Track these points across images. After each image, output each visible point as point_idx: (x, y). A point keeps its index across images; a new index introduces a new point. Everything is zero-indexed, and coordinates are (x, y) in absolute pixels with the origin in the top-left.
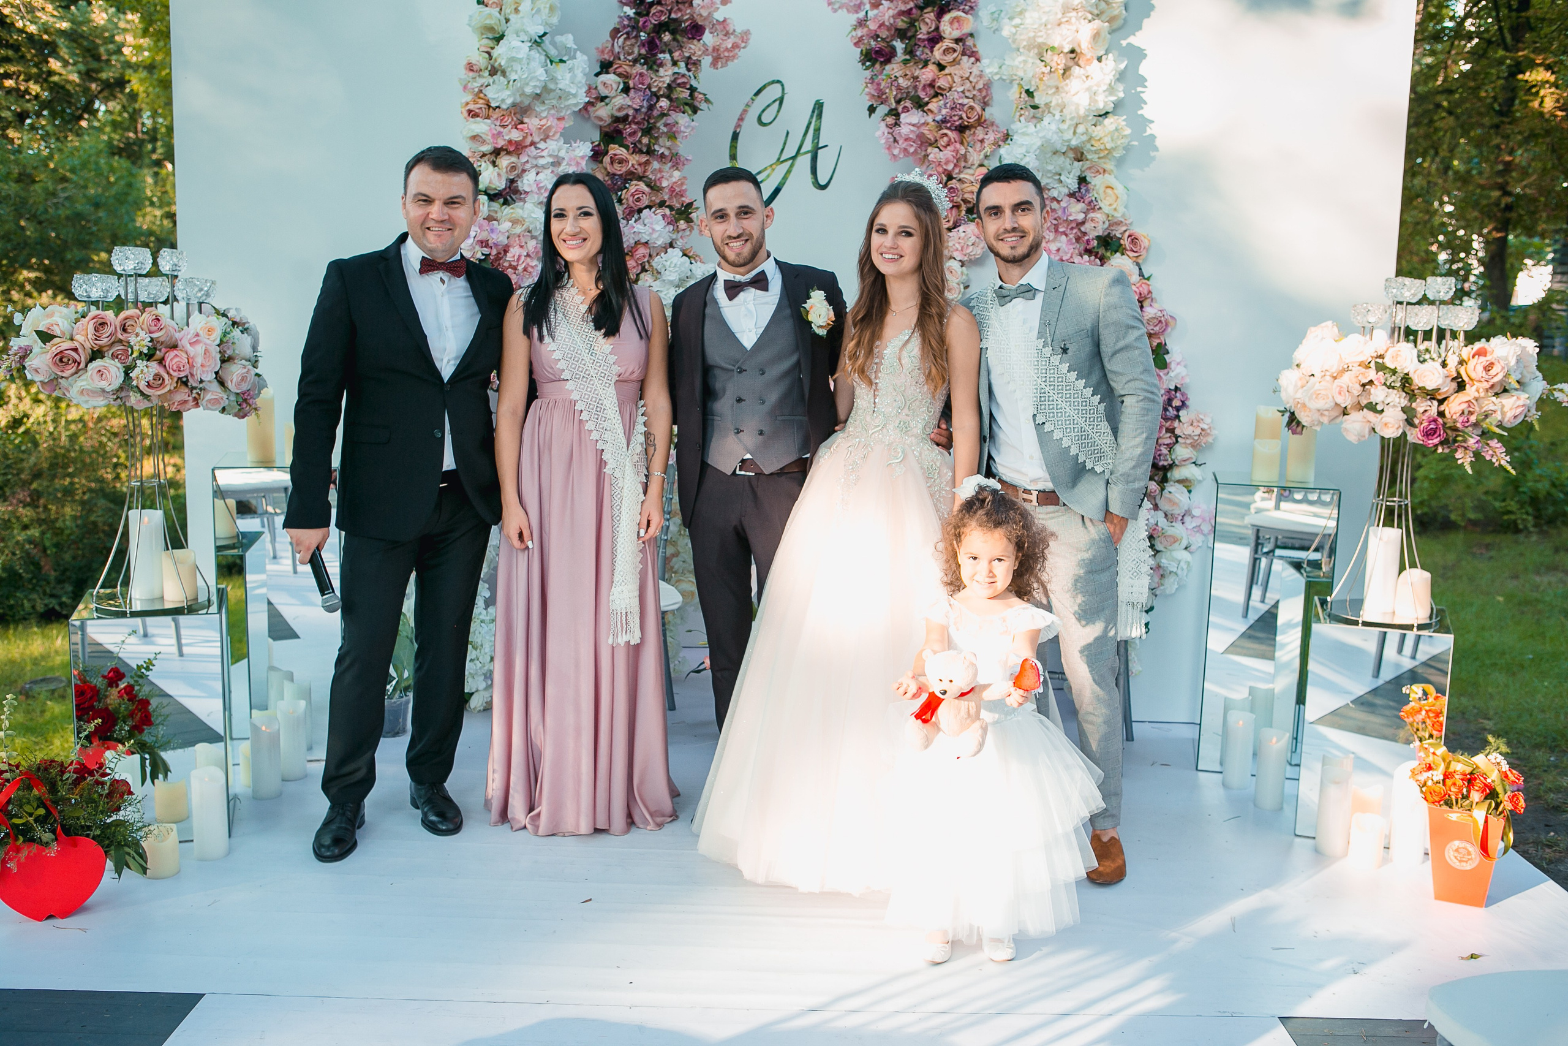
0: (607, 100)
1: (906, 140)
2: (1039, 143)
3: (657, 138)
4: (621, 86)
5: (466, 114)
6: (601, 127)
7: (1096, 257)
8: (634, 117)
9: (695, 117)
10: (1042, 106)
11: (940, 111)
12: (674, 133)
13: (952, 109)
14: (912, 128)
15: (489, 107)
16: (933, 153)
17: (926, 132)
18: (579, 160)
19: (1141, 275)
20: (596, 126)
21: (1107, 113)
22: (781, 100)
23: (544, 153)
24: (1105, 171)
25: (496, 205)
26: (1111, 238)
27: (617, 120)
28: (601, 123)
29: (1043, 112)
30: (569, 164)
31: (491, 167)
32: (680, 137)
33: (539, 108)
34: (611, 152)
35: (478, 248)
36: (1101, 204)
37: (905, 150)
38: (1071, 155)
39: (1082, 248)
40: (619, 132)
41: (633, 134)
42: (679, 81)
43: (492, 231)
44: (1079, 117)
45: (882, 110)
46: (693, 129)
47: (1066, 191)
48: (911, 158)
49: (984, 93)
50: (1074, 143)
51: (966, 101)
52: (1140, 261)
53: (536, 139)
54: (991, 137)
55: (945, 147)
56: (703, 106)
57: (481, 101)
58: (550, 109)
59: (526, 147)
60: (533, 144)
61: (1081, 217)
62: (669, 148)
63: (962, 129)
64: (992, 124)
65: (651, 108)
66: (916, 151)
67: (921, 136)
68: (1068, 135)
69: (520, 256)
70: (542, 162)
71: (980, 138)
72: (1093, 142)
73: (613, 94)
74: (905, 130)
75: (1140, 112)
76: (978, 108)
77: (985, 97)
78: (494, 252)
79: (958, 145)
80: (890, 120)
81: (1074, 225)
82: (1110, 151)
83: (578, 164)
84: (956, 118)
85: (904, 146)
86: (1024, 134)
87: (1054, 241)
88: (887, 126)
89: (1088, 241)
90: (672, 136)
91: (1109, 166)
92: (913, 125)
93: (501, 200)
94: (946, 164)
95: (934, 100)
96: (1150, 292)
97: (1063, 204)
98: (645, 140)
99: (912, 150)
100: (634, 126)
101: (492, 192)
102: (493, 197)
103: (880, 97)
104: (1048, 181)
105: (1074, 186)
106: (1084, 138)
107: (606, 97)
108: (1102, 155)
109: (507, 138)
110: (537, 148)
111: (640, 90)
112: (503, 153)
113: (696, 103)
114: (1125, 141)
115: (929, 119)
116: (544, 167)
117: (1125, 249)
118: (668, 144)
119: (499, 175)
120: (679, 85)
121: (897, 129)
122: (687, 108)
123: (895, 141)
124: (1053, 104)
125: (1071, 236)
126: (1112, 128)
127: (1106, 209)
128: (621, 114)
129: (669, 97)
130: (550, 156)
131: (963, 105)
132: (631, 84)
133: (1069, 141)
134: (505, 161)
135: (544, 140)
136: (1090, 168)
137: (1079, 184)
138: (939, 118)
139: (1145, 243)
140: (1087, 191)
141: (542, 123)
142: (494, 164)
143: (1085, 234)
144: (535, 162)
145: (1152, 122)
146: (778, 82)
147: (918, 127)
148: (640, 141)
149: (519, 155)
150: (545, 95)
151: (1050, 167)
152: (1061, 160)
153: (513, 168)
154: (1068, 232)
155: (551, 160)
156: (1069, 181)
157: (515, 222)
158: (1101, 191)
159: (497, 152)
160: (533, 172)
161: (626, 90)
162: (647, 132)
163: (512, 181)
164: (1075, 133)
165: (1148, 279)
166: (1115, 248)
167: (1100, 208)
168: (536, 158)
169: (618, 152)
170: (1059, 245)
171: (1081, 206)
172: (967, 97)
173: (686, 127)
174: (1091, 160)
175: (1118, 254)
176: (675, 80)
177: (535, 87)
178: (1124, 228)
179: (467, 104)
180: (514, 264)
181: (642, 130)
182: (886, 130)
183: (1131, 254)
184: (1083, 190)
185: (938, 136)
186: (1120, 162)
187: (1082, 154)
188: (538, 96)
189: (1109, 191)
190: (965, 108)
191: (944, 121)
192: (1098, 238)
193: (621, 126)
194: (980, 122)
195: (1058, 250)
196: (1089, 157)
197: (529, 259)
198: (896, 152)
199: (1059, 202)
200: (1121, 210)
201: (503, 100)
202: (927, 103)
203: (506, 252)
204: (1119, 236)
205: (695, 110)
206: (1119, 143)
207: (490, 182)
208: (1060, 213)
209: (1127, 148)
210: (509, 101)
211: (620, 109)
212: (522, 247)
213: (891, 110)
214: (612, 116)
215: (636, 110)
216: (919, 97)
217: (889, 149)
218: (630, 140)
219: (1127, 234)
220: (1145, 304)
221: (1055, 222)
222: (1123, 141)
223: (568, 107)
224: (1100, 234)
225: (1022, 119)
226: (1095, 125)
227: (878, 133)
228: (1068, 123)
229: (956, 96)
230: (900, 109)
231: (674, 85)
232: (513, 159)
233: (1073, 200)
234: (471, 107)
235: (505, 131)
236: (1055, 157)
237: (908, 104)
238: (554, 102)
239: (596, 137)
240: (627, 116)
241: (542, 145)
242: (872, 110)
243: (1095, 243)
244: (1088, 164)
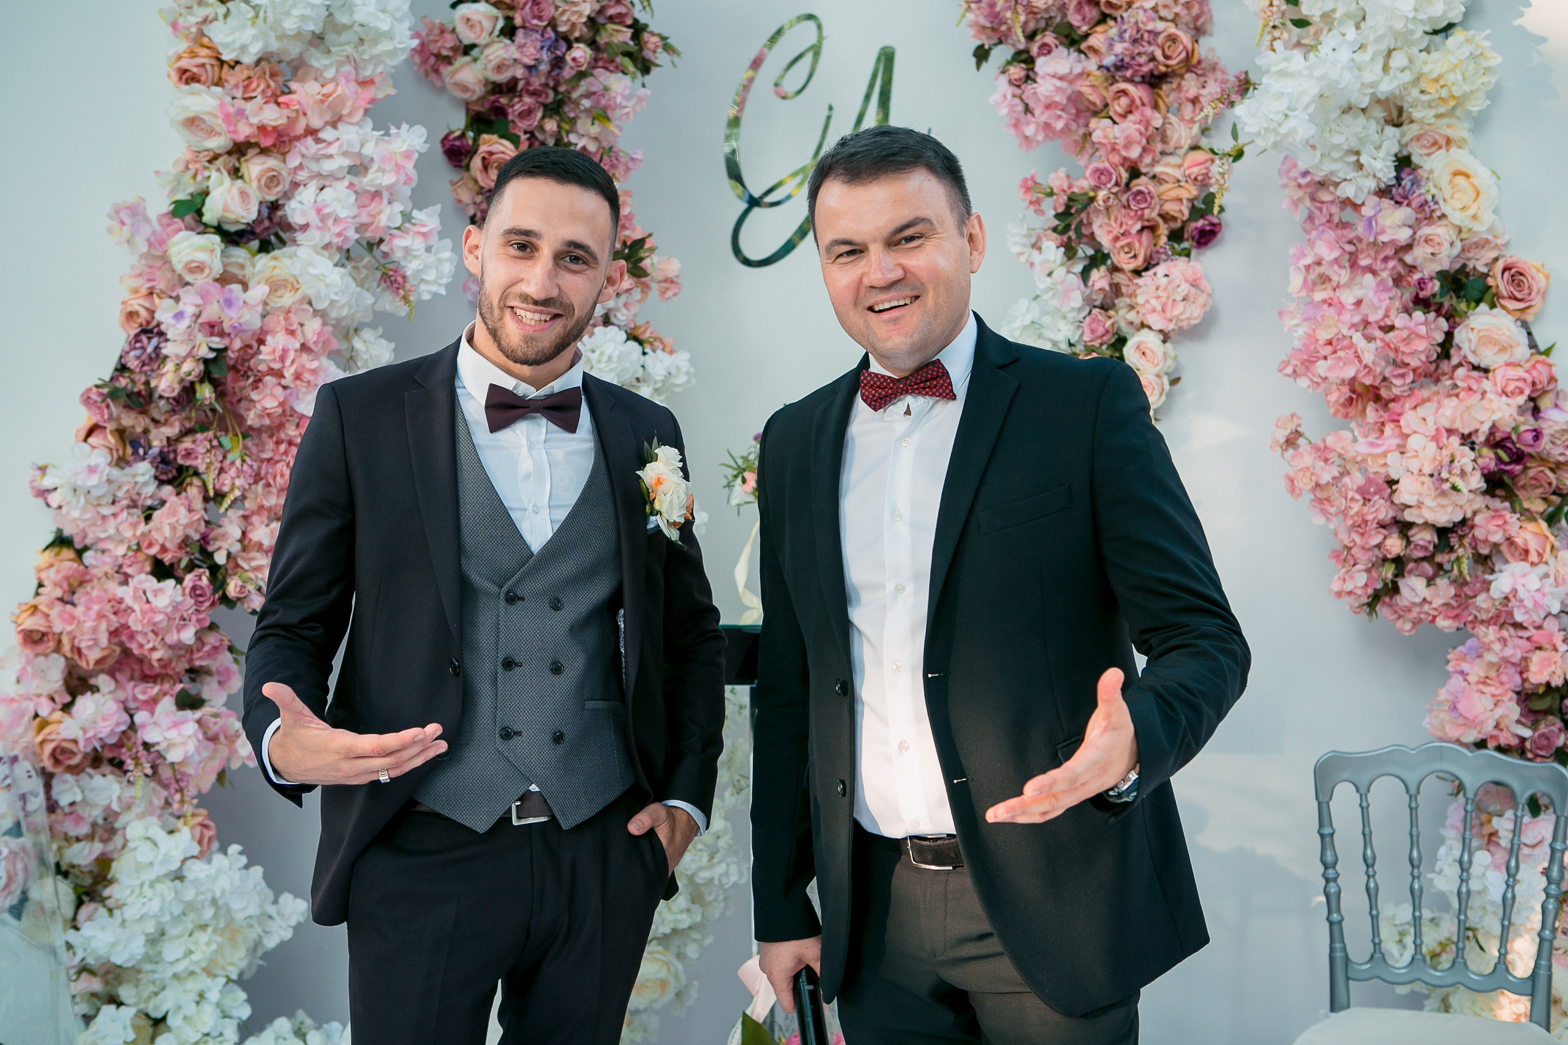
0: (475, 52)
1: (1048, 107)
2: (1315, 91)
3: (573, 121)
4: (501, 24)
5: (175, 76)
6: (467, 104)
7: (1438, 312)
8: (528, 83)
9: (648, 79)
10: (1316, 19)
11: (1111, 46)
12: (605, 109)
13: (1135, 41)
14: (1059, 83)
15: (222, 63)
16: (1101, 129)
17: (1086, 90)
18: (400, 160)
19: (1533, 345)
20: (456, 101)
21: (1450, 26)
22: (816, 50)
23: (333, 150)
24: (1449, 141)
25: (239, 254)
26: (1467, 275)
27: (497, 89)
28: (467, 96)
29: (1317, 34)
30: (382, 170)
31: (227, 180)
32: (612, 115)
33: (318, 60)
34: (483, 148)
35: (200, 338)
36: (1445, 208)
37: (1047, 126)
38: (1379, 113)
39: (1408, 296)
40: (501, 112)
41: (527, 113)
42: (612, 11)
43: (229, 303)
44: (1397, 35)
45: (1001, 54)
46: (640, 99)
47: (1372, 185)
48: (1058, 142)
49: (1195, 10)
50: (1386, 87)
51: (1160, 26)
52: (1529, 317)
53: (316, 123)
54: (1213, 88)
55: (1124, 116)
56: (661, 57)
57: (204, 52)
58: (340, 64)
59: (298, 138)
60: (311, 132)
61: (1404, 235)
62: (596, 139)
63: (1155, 81)
64: (1214, 68)
65: (558, 63)
66: (1067, 129)
67: (1076, 99)
68: (1369, 77)
69: (285, 351)
70: (328, 166)
71: (1192, 92)
72: (1424, 85)
73: (483, 40)
74: (1045, 87)
75: (1516, 22)
76: (1185, 38)
77: (1197, 18)
78: (237, 344)
79: (1148, 111)
80: (1017, 71)
81: (1390, 252)
82: (1460, 101)
83: (398, 167)
84: (1143, 59)
85: (1044, 118)
86: (1283, 74)
87: (1348, 285)
88: (1010, 82)
89: (1421, 284)
90: (602, 115)
91: (1460, 130)
92: (1061, 78)
93: (255, 244)
94: (1128, 146)
95: (1100, 28)
96: (1552, 379)
97: (1367, 211)
98: (551, 125)
99: (1059, 125)
100: (527, 100)
101: (232, 229)
102: (233, 237)
103: (997, 31)
104: (1334, 167)
105: (1387, 172)
106: (1407, 77)
107: (473, 46)
108: (1442, 110)
109: (254, 121)
110: (318, 141)
111: (534, 29)
112: (252, 152)
113: (647, 54)
114: (1492, 79)
115: (1092, 65)
116: (333, 177)
117: (1498, 296)
118: (594, 130)
119: (243, 194)
120: (611, 19)
121: (1029, 88)
122: (627, 63)
123: (1027, 109)
124: (1338, 14)
125: (1385, 275)
126: (1466, 51)
127: (1456, 217)
128: (502, 78)
129: (593, 44)
130: (345, 154)
131: (1155, 34)
132: (518, 21)
133: (1374, 85)
134: (255, 167)
135: (334, 124)
136: (1418, 138)
137: (1398, 169)
138: (1109, 60)
139: (1539, 281)
140: (1416, 183)
141: (326, 90)
142: (236, 173)
143: (1412, 268)
144: (314, 167)
145: (1544, 40)
146: (810, 17)
147: (1071, 82)
148: (541, 128)
149: (284, 154)
150: (330, 37)
151: (1338, 139)
152: (1358, 125)
153: (273, 180)
154: (1378, 265)
155: (346, 162)
156: (1378, 165)
157: (276, 286)
158: (1444, 182)
159: (239, 149)
160: (313, 186)
161: (509, 31)
162: (555, 109)
163: (274, 206)
164: (1386, 68)
165: (1547, 352)
166: (1476, 294)
167: (1443, 216)
168: (317, 159)
169: (496, 148)
170: (1359, 293)
171: (1404, 213)
172: (1161, 18)
173: (627, 98)
174: (1421, 122)
175: (1483, 307)
176: (601, 11)
177: (304, 18)
178: (1494, 254)
179: (179, 58)
180: (276, 366)
181: (545, 106)
182: (1010, 91)
183: (1512, 305)
184: (1406, 182)
185: (1109, 96)
186: (1479, 123)
187: (1400, 111)
188: (318, 39)
189: (1460, 180)
190: (1160, 39)
191: (1120, 66)
192: (1442, 275)
193: (504, 100)
194: (1190, 64)
195: (1358, 303)
196: (1417, 114)
197: (305, 357)
198: (1029, 130)
199: (1356, 207)
200: (1488, 217)
201: (243, 48)
202: (1087, 36)
203: (261, 342)
204: (1485, 270)
205: (645, 67)
206: (1479, 81)
207: (225, 210)
208: (1360, 229)
209: (1494, 94)
210: (255, 50)
211: (499, 68)
212: (292, 333)
213: (1019, 53)
214: (487, 82)
215: (530, 68)
216: (1071, 26)
217: (1016, 125)
218: (523, 125)
219: (1500, 265)
220: (1545, 403)
221: (1349, 248)
222: (1485, 79)
223: (377, 59)
224: (1445, 266)
225: (1278, 45)
226: (1427, 50)
227: (996, 97)
228: (1370, 51)
229: (1141, 16)
230: (1034, 49)
231: (601, 20)
232: (272, 162)
233: (1386, 203)
234: (185, 63)
235: (249, 106)
236: (1348, 118)
237: (1050, 38)
238: (349, 50)
239: (458, 121)
240: (514, 81)
241: (328, 134)
242: (981, 55)
243: (1435, 286)
244: (1412, 130)
